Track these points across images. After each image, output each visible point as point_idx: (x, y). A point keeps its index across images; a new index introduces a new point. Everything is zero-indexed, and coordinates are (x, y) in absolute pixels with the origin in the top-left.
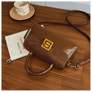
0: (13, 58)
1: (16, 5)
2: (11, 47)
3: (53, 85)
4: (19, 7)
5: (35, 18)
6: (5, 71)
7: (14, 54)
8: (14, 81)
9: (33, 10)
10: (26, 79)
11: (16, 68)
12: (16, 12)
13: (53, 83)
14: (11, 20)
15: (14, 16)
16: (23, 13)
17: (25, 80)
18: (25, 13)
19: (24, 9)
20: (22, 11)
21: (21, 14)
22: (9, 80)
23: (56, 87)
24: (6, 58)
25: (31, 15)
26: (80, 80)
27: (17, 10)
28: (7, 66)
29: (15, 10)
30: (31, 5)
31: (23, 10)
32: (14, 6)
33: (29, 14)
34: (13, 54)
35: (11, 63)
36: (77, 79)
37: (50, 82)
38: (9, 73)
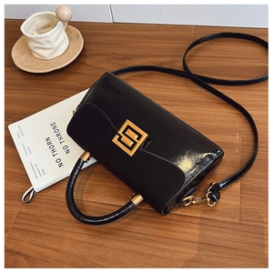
0: (38, 184)
1: (26, 30)
2: (28, 152)
3: (163, 246)
4: (36, 35)
5: (89, 61)
6: (19, 223)
7: (41, 172)
8: (49, 248)
9: (78, 37)
10: (83, 239)
11: (50, 213)
12: (30, 52)
13: (163, 240)
14: (18, 76)
15: (25, 64)
16: (51, 51)
17: (80, 242)
18: (56, 50)
19: (52, 38)
20: (48, 46)
21: (45, 54)
22: (34, 247)
23: (173, 248)
24: (19, 186)
25: (75, 53)
26: (237, 221)
27: (32, 45)
28: (25, 210)
29: (27, 44)
30: (71, 23)
31: (48, 42)
32: (22, 34)
33: (70, 50)
34: (37, 172)
35: (36, 200)
36: (228, 220)
37: (152, 237)
38: (34, 229)
